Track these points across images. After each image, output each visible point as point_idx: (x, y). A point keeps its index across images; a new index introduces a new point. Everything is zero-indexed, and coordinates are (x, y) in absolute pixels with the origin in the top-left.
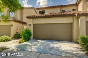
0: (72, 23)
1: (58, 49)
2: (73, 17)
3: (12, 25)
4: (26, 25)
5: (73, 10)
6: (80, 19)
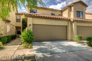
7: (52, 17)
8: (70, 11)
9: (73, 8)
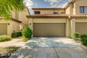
0: (65, 23)
1: (62, 43)
2: (66, 19)
3: (9, 24)
4: (21, 24)
5: (62, 13)
6: (71, 21)
7: (55, 15)
8: (73, 8)
9: (75, 4)
